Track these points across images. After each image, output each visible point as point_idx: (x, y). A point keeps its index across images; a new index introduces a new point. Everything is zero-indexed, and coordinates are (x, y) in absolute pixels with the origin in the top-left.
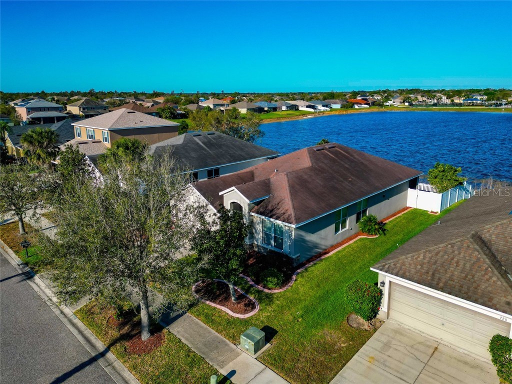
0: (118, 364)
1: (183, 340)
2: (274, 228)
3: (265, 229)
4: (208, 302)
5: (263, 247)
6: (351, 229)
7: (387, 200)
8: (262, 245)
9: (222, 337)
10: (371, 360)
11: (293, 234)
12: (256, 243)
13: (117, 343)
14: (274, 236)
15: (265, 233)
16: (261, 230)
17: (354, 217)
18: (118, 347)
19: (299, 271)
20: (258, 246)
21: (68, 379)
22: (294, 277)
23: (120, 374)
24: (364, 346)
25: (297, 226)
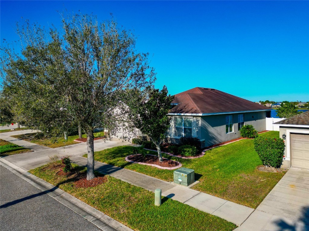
0: (66, 195)
1: (123, 180)
2: (184, 122)
3: (177, 125)
4: (139, 163)
5: (175, 139)
6: (236, 133)
7: (255, 121)
8: (175, 138)
9: (156, 178)
10: (292, 186)
11: (200, 123)
12: (169, 137)
13: (65, 183)
14: (184, 128)
15: (177, 128)
16: (174, 127)
17: (237, 124)
18: (66, 185)
19: (205, 150)
20: (171, 139)
21: (18, 204)
22: (203, 153)
23: (67, 200)
24: (281, 180)
25: (204, 115)
